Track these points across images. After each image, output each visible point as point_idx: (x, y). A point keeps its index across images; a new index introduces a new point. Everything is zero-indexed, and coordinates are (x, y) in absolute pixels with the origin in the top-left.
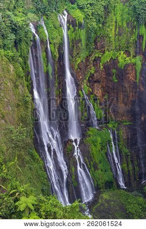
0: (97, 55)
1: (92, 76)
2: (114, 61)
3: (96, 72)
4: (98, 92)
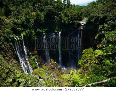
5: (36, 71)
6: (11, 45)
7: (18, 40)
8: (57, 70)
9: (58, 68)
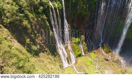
0: (75, 12)
1: (73, 20)
2: (81, 14)
3: (74, 18)
4: (75, 25)
5: (81, 63)
6: (43, 20)
7: (55, 9)
8: (114, 64)
9: (115, 61)
